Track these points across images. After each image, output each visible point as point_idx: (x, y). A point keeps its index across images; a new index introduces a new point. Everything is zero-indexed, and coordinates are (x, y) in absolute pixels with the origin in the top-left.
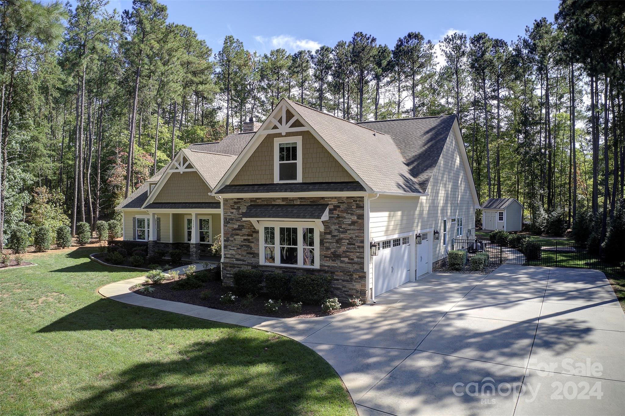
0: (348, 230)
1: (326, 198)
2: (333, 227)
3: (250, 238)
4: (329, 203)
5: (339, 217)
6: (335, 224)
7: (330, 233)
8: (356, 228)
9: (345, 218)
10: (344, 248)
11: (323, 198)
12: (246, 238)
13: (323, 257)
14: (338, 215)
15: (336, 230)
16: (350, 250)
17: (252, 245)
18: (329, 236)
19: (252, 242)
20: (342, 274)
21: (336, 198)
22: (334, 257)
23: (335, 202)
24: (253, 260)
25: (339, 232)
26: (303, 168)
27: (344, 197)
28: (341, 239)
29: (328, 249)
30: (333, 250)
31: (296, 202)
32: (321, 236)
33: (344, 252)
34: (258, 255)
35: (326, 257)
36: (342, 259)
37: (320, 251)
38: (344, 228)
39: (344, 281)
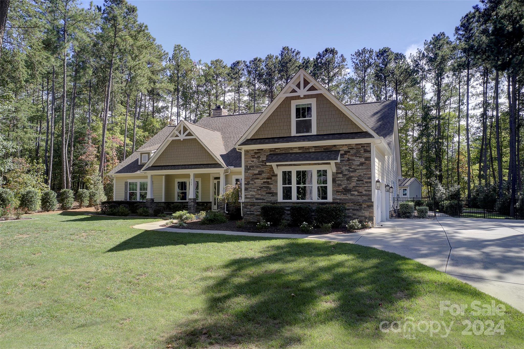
0: (357, 169)
1: (338, 145)
2: (344, 168)
3: (269, 180)
4: (341, 149)
5: (349, 160)
6: (345, 165)
7: (341, 173)
8: (364, 168)
9: (354, 160)
10: (354, 184)
11: (335, 146)
12: (265, 181)
13: (335, 192)
14: (348, 158)
15: (346, 170)
16: (359, 185)
17: (271, 186)
18: (340, 175)
19: (271, 184)
20: (352, 204)
21: (346, 145)
22: (345, 191)
23: (346, 149)
24: (272, 199)
25: (349, 171)
26: (317, 123)
27: (353, 144)
28: (351, 177)
29: (340, 185)
30: (344, 186)
31: (311, 150)
32: (333, 175)
33: (354, 187)
34: (276, 194)
35: (337, 192)
36: (352, 193)
37: (333, 188)
38: (354, 168)
39: (354, 210)
